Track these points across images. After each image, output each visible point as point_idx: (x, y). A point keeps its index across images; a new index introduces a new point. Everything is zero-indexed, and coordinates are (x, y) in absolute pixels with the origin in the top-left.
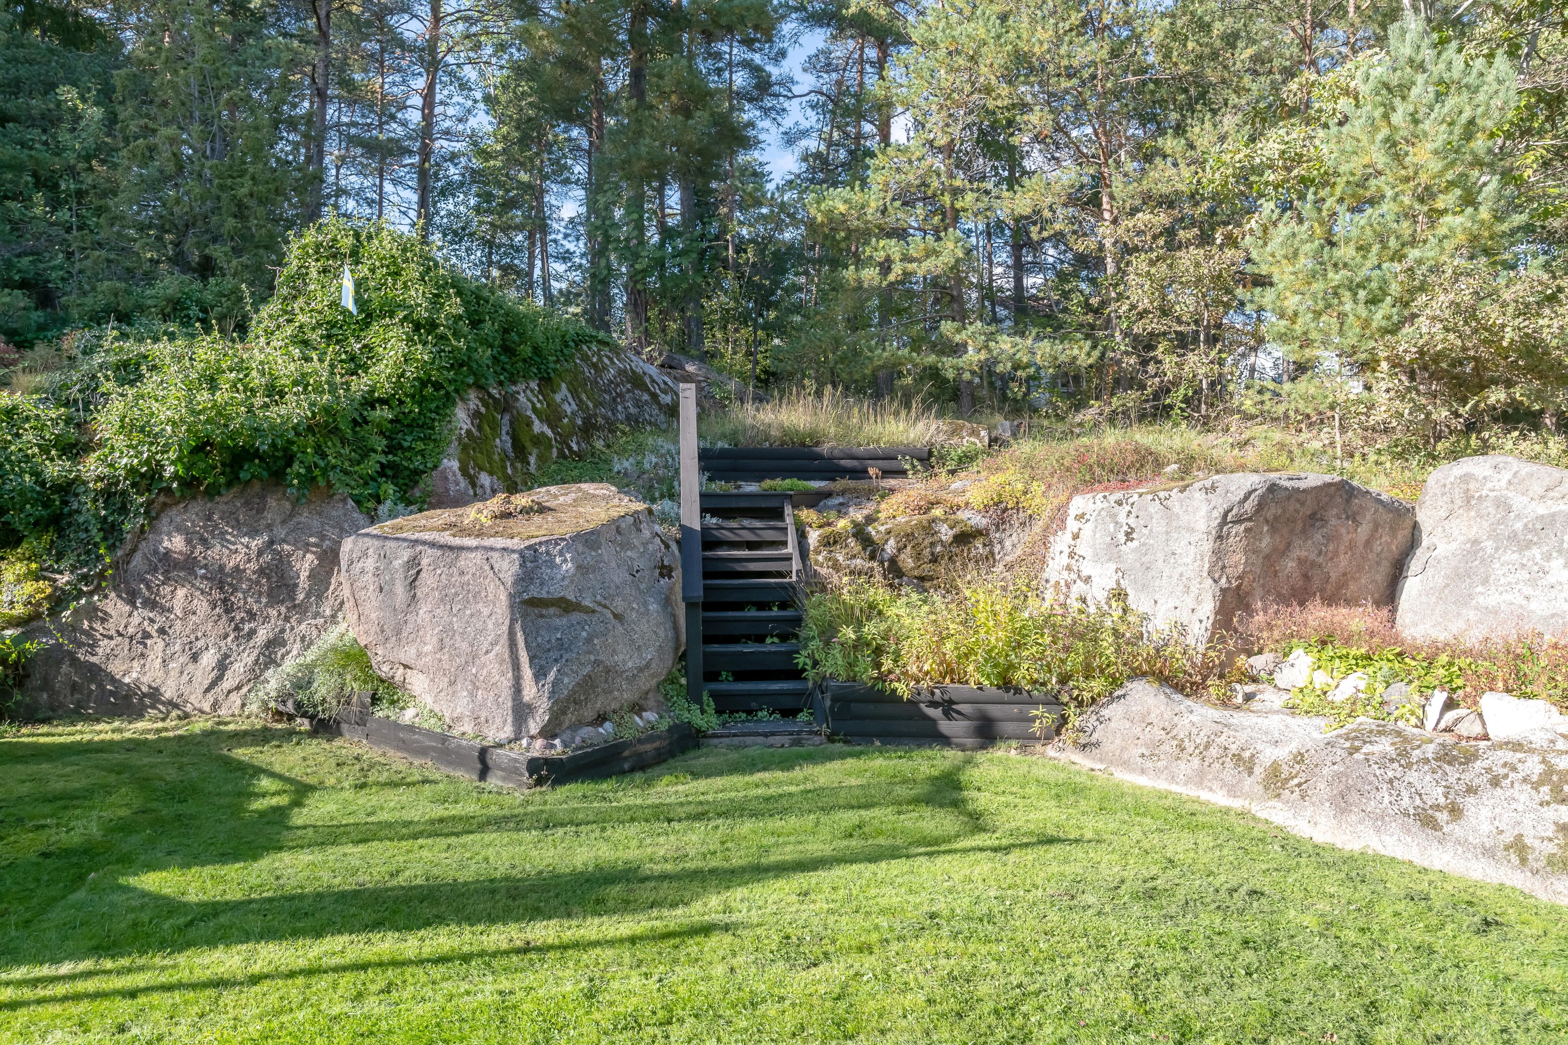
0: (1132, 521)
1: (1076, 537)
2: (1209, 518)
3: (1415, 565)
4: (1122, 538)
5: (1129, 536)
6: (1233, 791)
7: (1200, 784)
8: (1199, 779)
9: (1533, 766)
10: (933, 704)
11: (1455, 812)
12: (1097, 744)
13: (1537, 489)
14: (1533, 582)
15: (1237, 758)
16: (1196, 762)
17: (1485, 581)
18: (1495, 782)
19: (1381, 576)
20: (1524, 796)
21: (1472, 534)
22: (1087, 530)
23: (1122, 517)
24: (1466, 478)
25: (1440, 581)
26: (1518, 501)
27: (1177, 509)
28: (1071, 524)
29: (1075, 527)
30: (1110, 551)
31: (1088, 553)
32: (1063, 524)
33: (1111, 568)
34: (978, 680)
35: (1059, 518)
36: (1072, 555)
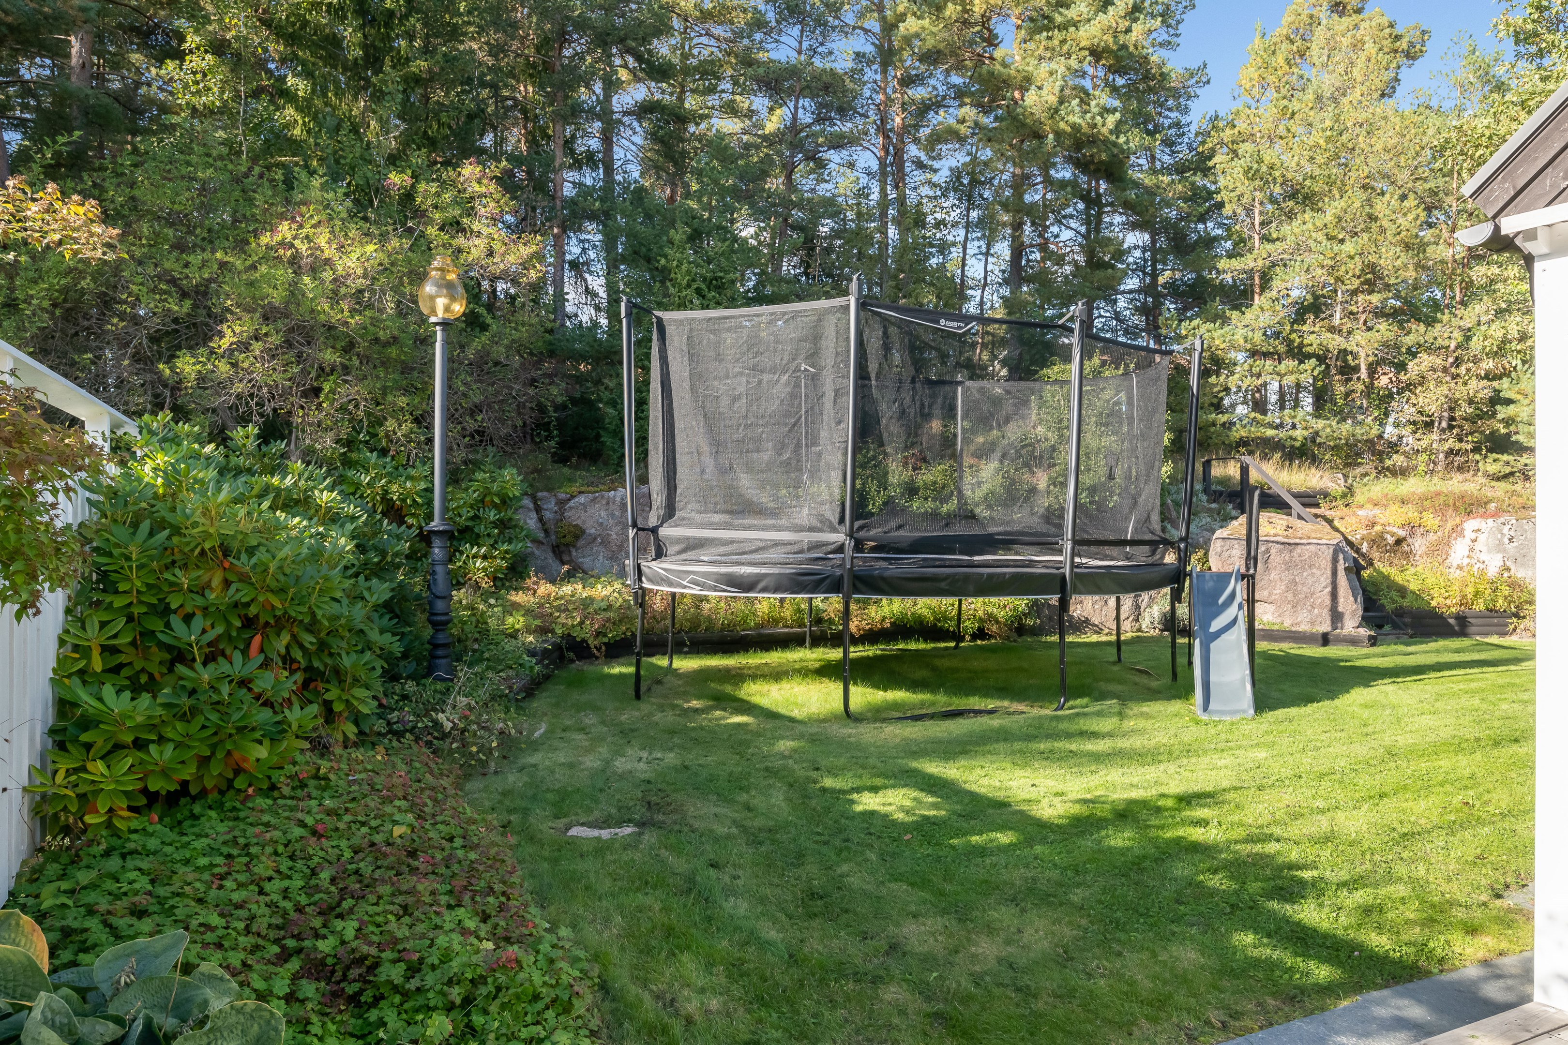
0: (1512, 533)
1: (1474, 540)
4: (1507, 541)
5: (1511, 540)
10: (1454, 618)
22: (1482, 538)
23: (1506, 531)
28: (1469, 534)
29: (1473, 536)
30: (1499, 547)
31: (1484, 549)
32: (1462, 534)
33: (1500, 556)
34: (1480, 606)
35: (1457, 531)
36: (1472, 550)
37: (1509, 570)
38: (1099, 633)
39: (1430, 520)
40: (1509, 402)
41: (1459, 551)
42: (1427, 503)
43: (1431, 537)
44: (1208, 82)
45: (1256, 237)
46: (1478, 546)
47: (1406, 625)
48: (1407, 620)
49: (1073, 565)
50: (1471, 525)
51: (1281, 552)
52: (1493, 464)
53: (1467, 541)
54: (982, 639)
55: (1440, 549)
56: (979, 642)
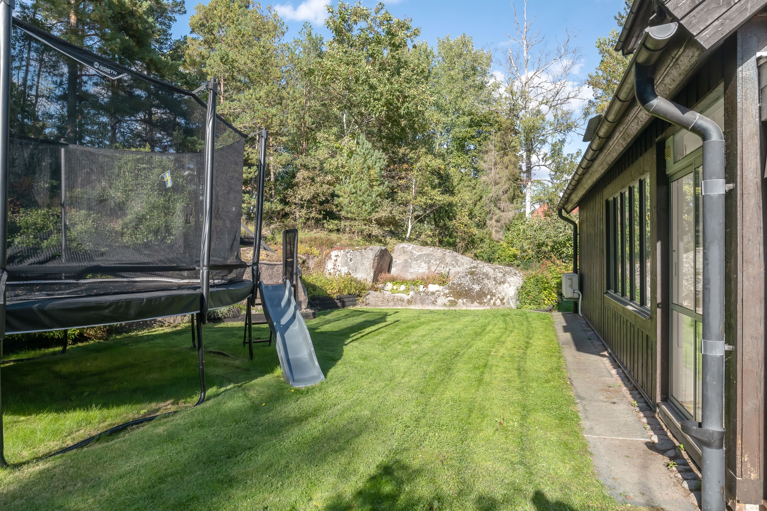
0: (351, 257)
1: (336, 261)
2: (373, 255)
3: (393, 265)
4: (349, 261)
5: (351, 260)
6: (402, 306)
7: (395, 306)
8: (395, 305)
9: (442, 293)
10: (337, 299)
11: (436, 301)
12: (369, 304)
13: (417, 250)
14: (419, 267)
15: (400, 300)
16: (393, 302)
17: (410, 267)
18: (439, 296)
19: (387, 268)
20: (443, 298)
21: (406, 258)
22: (339, 259)
23: (348, 256)
24: (403, 247)
25: (400, 268)
26: (414, 252)
27: (364, 254)
28: (333, 258)
29: (335, 258)
30: (346, 264)
31: (340, 265)
32: (330, 258)
33: (346, 268)
34: (345, 293)
35: (328, 256)
36: (335, 265)
37: (350, 274)
38: (162, 326)
39: (315, 251)
40: (338, 196)
41: (330, 265)
42: (313, 243)
43: (316, 259)
44: (185, 12)
45: (222, 98)
46: (338, 263)
47: (317, 304)
48: (317, 302)
49: (209, 286)
50: (334, 253)
51: (267, 269)
52: (332, 224)
53: (333, 261)
54: (82, 342)
55: (321, 264)
56: (80, 344)
